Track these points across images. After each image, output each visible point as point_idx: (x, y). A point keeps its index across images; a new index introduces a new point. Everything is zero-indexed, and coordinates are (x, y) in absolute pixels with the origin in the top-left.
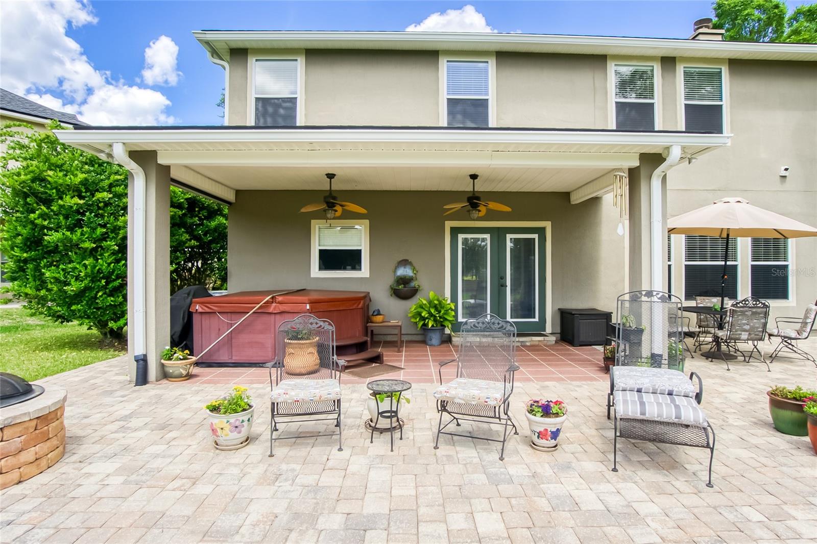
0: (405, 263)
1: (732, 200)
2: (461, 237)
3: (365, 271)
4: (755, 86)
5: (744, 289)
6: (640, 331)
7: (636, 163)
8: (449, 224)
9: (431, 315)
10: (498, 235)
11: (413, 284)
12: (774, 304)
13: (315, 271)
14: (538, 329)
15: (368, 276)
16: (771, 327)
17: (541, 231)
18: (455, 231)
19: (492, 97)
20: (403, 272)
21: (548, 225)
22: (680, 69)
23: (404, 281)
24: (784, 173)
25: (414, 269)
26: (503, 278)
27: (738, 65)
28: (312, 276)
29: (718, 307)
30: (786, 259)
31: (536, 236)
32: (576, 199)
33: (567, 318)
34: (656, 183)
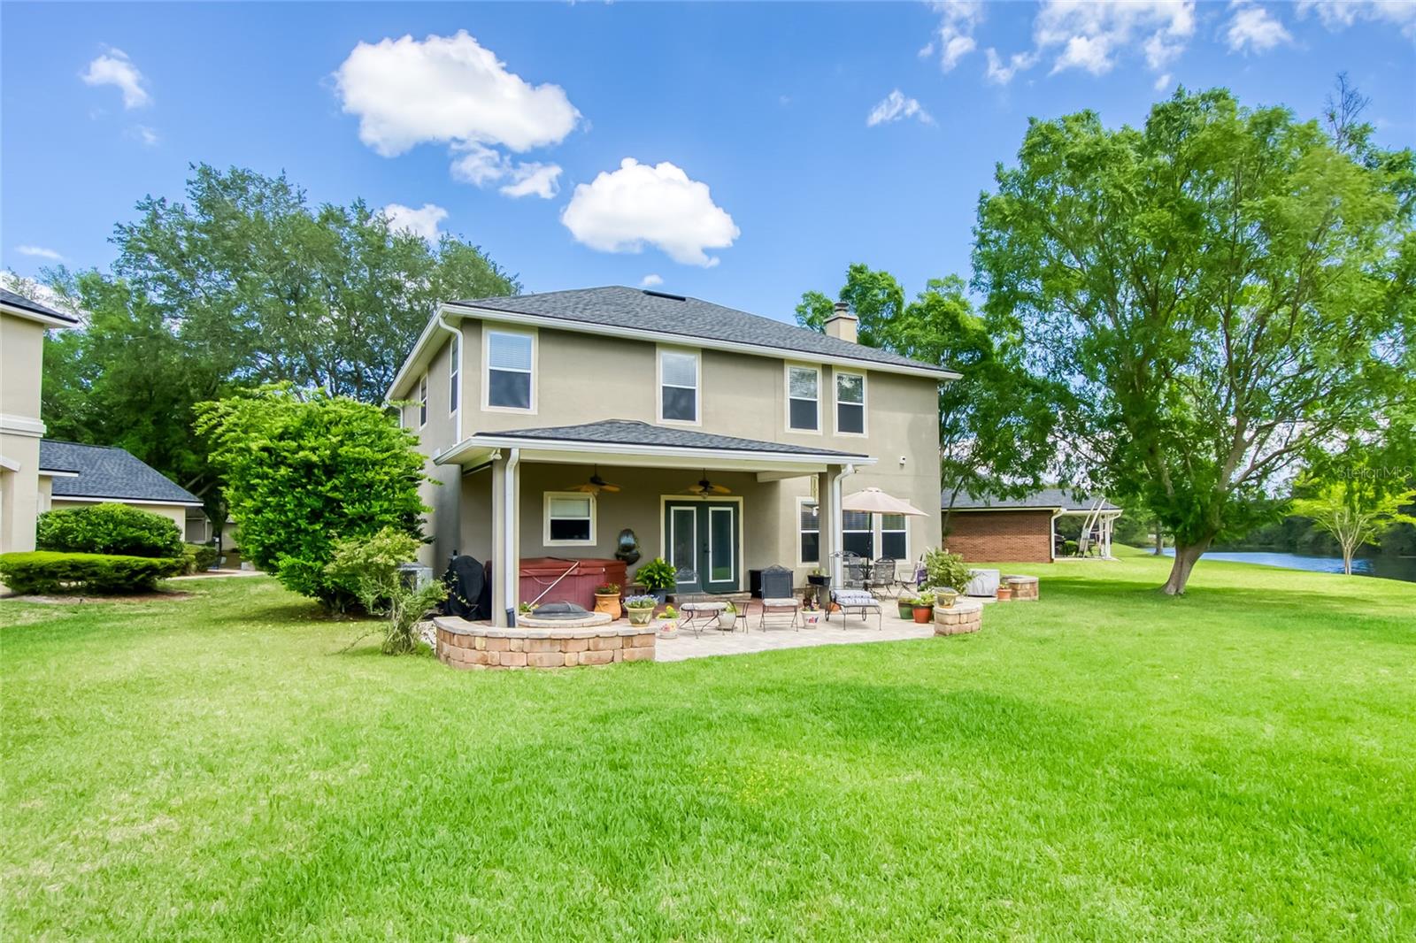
0: (627, 532)
1: (874, 489)
2: (673, 509)
3: (592, 541)
4: (886, 391)
5: (878, 551)
6: (829, 579)
7: (825, 471)
8: (664, 498)
9: (662, 577)
10: (702, 507)
11: (634, 551)
12: (899, 562)
13: (548, 541)
14: (733, 588)
15: (595, 544)
16: (897, 577)
17: (735, 505)
18: (669, 504)
19: (698, 388)
20: (626, 540)
21: (740, 499)
22: (835, 374)
23: (628, 548)
24: (903, 462)
25: (635, 539)
26: (706, 545)
27: (872, 374)
28: (545, 545)
29: (865, 564)
30: (904, 528)
31: (731, 509)
32: (761, 479)
33: (755, 577)
34: (837, 484)
